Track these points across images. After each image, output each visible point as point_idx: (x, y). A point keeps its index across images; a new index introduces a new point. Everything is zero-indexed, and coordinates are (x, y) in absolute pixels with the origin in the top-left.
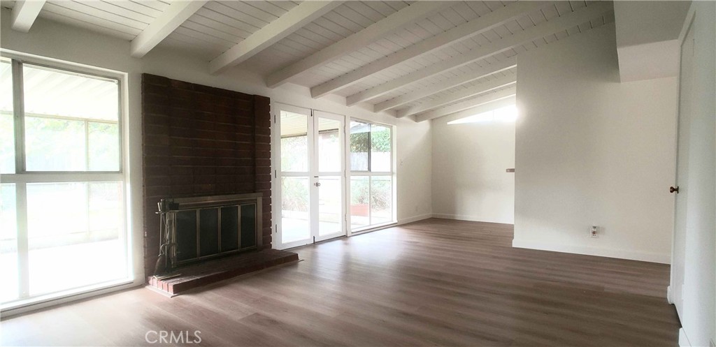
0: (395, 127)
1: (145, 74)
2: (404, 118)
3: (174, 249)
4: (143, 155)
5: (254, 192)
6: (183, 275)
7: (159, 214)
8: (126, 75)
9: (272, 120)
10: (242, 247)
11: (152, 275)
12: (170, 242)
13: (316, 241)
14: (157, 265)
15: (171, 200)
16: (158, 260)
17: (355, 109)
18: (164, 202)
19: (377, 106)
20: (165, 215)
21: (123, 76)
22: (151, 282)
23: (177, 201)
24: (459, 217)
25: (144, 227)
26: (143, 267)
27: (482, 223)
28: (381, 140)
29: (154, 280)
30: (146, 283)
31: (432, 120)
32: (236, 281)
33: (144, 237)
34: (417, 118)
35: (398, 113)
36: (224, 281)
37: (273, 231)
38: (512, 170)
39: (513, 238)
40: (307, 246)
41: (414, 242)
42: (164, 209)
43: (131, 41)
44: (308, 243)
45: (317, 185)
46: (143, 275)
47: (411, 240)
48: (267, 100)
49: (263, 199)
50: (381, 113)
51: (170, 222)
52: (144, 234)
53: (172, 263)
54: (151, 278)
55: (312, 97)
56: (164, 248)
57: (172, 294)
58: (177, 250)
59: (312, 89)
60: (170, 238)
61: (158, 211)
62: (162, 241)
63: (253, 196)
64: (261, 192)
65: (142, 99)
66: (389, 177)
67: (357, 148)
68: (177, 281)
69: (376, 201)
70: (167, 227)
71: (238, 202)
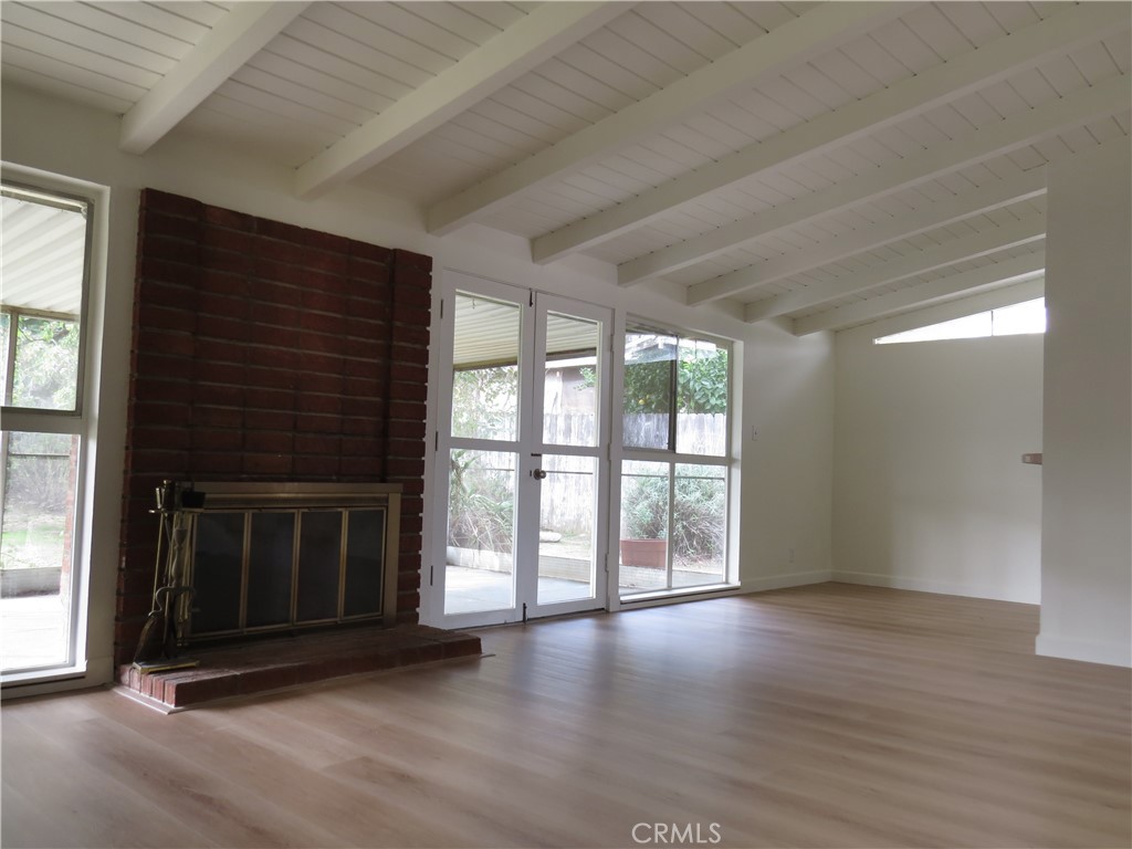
0: (739, 346)
1: (147, 189)
2: (762, 325)
3: (184, 602)
4: (131, 376)
5: (383, 481)
6: (203, 666)
7: (157, 516)
8: (107, 190)
9: (434, 310)
10: (347, 613)
11: (129, 662)
12: (178, 584)
13: (529, 615)
14: (143, 637)
15: (187, 485)
16: (147, 627)
17: (638, 294)
18: (171, 487)
19: (694, 291)
20: (170, 518)
21: (99, 193)
22: (126, 678)
23: (199, 487)
24: (901, 581)
25: (121, 545)
26: (111, 641)
27: (962, 598)
28: (708, 384)
29: (134, 674)
30: (116, 680)
31: (837, 332)
32: (328, 689)
33: (120, 569)
34: (797, 324)
35: (747, 310)
36: (296, 687)
37: (424, 581)
38: (1036, 459)
39: (1037, 633)
40: (506, 626)
41: (779, 632)
42: (169, 504)
43: (122, 115)
44: (510, 620)
45: (539, 475)
46: (109, 662)
47: (769, 627)
48: (425, 263)
49: (403, 501)
50: (704, 308)
51: (182, 535)
52: (120, 562)
53: (180, 635)
54: (128, 668)
55: (534, 259)
56: (162, 596)
57: (172, 707)
58: (193, 604)
59: (534, 242)
60: (179, 574)
61: (155, 508)
62: (160, 579)
63: (378, 490)
64: (400, 481)
65: (138, 245)
66: (720, 470)
67: (647, 405)
68: (187, 678)
69: (690, 536)
70: (173, 546)
71: (343, 502)
